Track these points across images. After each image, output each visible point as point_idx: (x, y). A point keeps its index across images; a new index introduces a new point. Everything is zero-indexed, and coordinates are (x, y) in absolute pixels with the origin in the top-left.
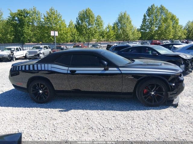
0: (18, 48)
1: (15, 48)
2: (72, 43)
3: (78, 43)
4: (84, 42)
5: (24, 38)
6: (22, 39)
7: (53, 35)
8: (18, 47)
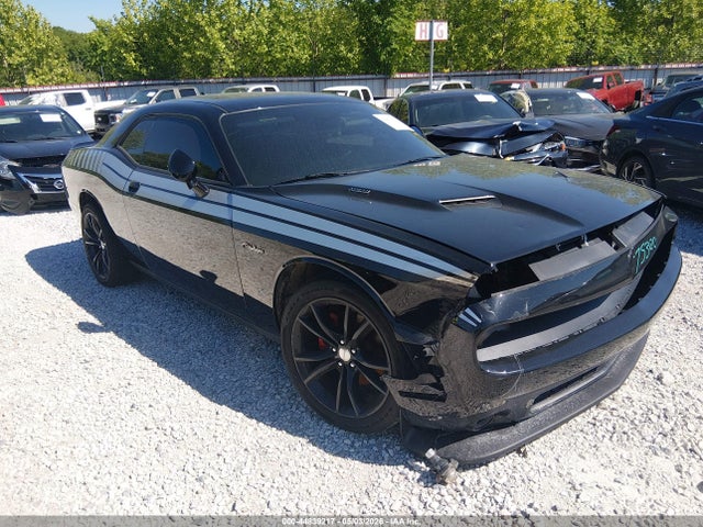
0: (357, 92)
1: (346, 92)
2: (574, 69)
3: (602, 68)
4: (637, 65)
5: (390, 53)
6: (383, 57)
7: (423, 38)
8: (360, 88)
